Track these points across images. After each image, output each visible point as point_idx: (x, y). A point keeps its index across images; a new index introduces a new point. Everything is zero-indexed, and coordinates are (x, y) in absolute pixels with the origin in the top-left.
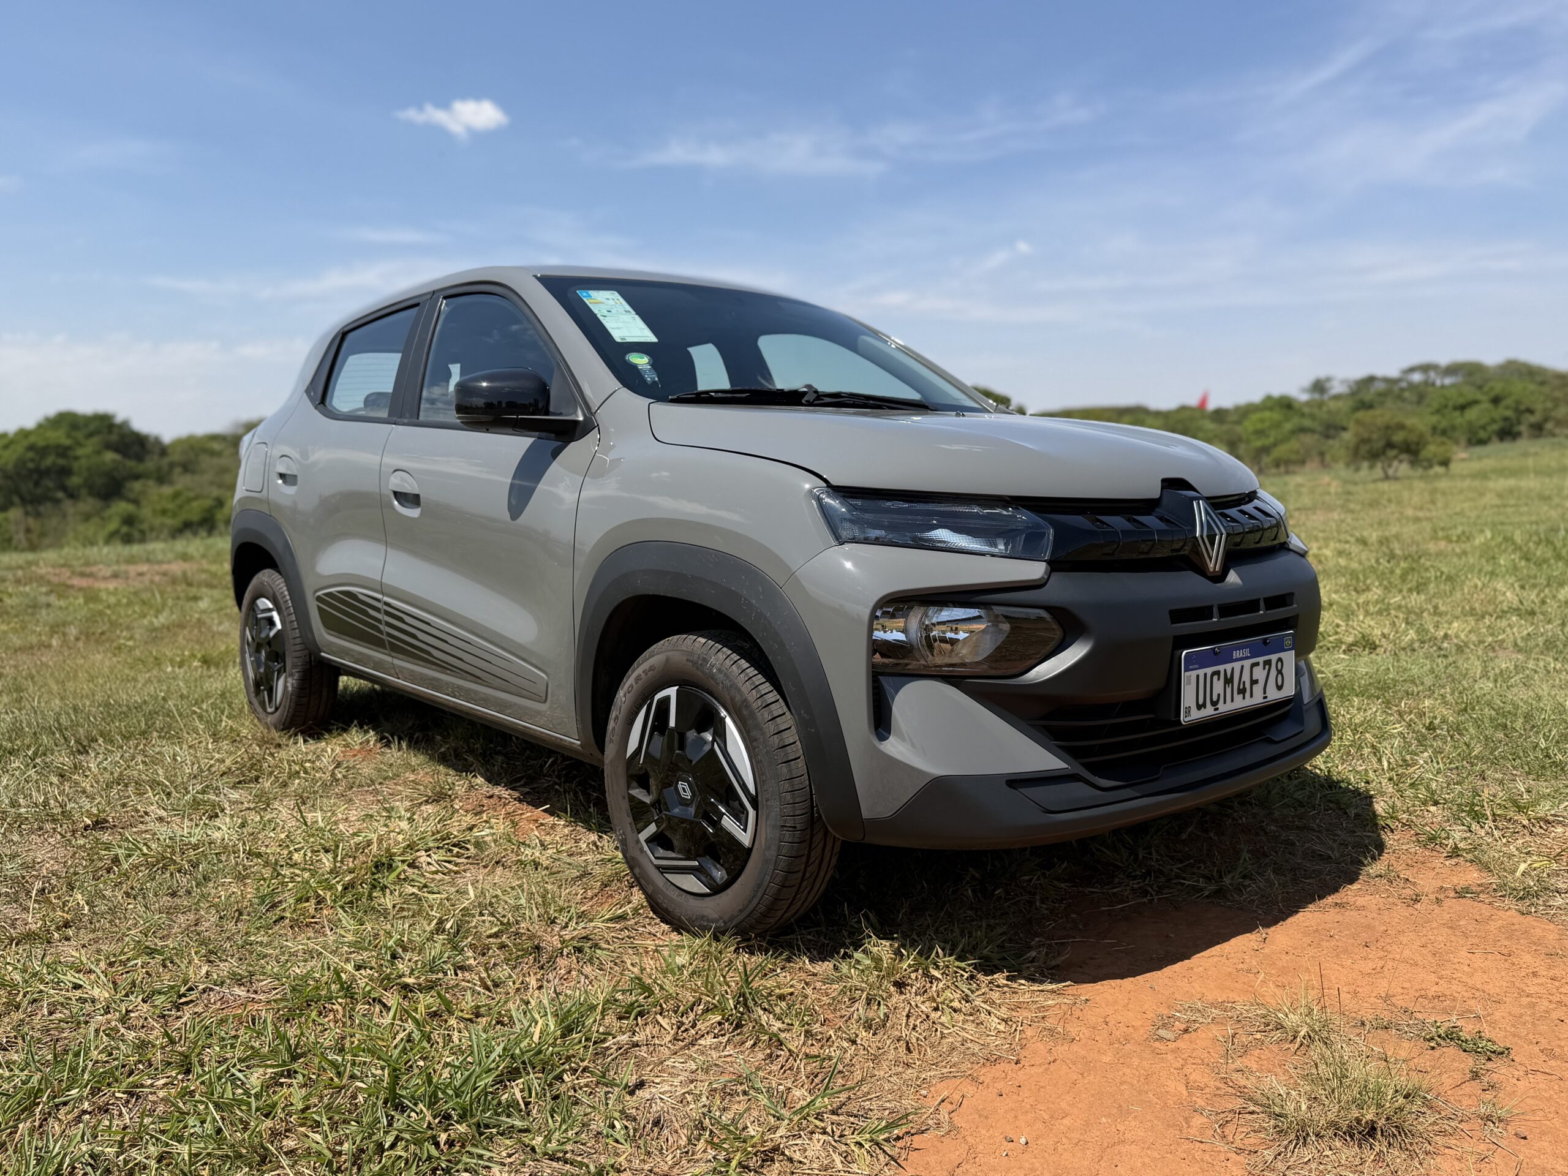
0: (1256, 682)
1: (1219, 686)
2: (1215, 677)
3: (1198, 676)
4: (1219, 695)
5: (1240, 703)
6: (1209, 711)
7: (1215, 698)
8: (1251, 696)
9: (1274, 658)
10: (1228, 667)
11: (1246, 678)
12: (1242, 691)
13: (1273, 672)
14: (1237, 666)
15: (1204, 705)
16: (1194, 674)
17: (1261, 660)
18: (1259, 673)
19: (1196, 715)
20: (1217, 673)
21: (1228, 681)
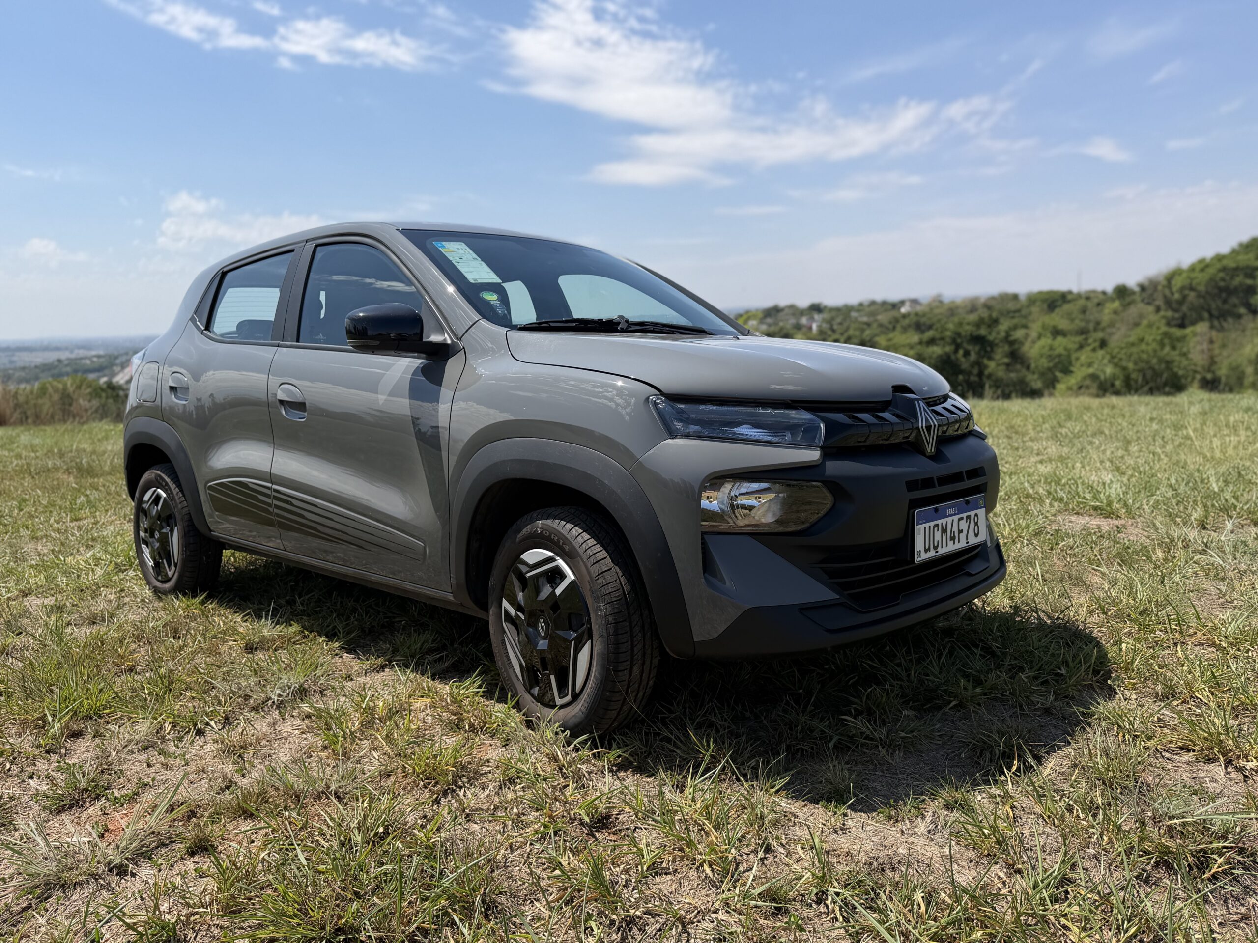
1: (938, 535)
2: (936, 529)
6: (932, 554)
7: (936, 544)
10: (944, 521)
11: (955, 529)
12: (953, 538)
14: (949, 520)
15: (929, 549)
16: (922, 527)
21: (944, 531)
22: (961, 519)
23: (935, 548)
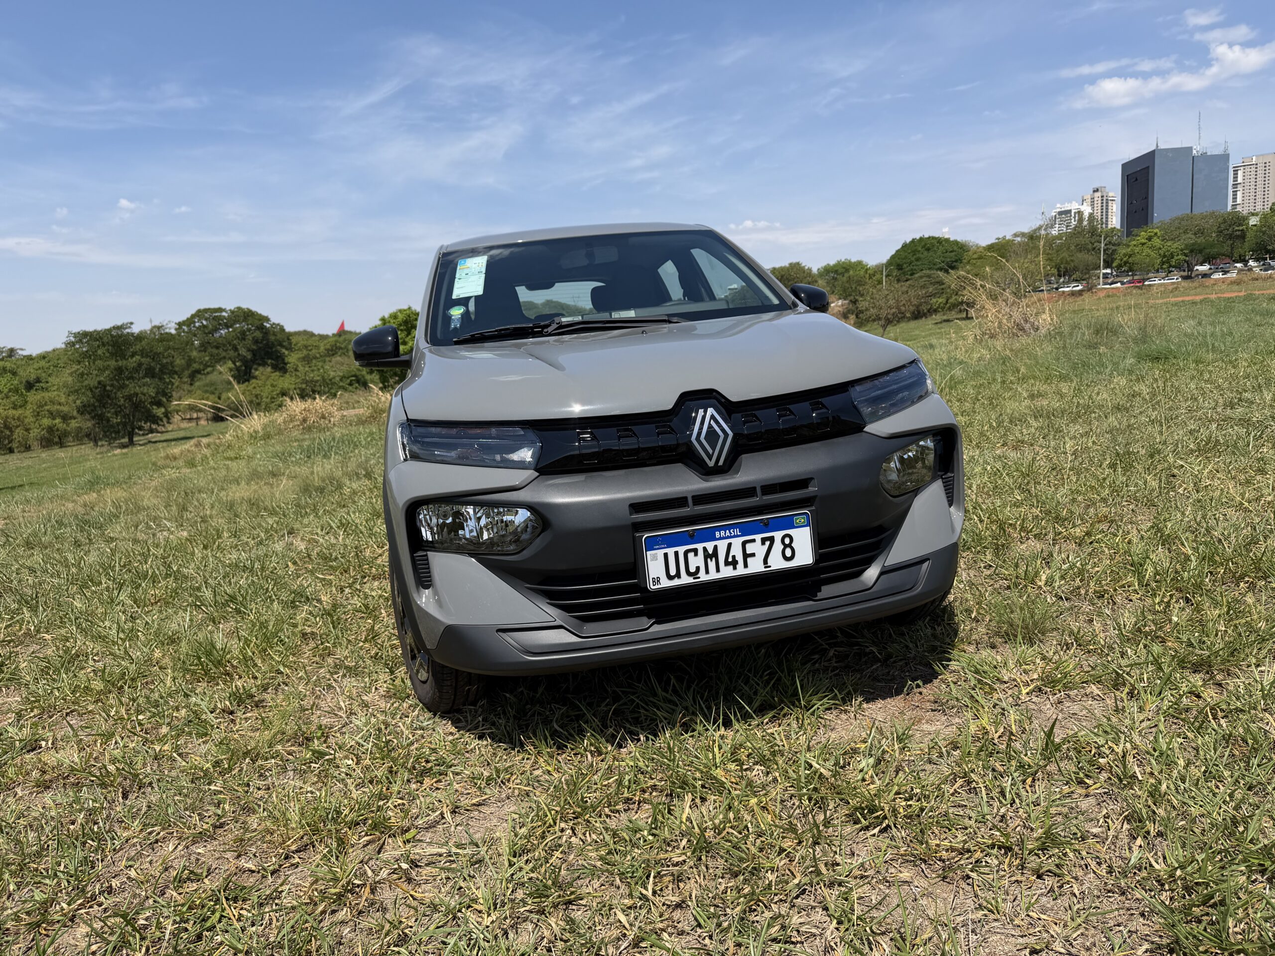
0: (753, 555)
1: (696, 561)
2: (691, 555)
3: (666, 555)
4: (698, 568)
5: (727, 572)
6: (685, 580)
7: (692, 569)
8: (746, 566)
9: (778, 535)
10: (710, 546)
11: (737, 551)
12: (734, 563)
13: (778, 546)
16: (660, 553)
17: (758, 537)
18: (757, 548)
19: (665, 583)
20: (695, 551)
22: (754, 541)
23: (689, 573)
